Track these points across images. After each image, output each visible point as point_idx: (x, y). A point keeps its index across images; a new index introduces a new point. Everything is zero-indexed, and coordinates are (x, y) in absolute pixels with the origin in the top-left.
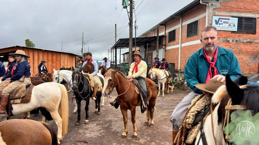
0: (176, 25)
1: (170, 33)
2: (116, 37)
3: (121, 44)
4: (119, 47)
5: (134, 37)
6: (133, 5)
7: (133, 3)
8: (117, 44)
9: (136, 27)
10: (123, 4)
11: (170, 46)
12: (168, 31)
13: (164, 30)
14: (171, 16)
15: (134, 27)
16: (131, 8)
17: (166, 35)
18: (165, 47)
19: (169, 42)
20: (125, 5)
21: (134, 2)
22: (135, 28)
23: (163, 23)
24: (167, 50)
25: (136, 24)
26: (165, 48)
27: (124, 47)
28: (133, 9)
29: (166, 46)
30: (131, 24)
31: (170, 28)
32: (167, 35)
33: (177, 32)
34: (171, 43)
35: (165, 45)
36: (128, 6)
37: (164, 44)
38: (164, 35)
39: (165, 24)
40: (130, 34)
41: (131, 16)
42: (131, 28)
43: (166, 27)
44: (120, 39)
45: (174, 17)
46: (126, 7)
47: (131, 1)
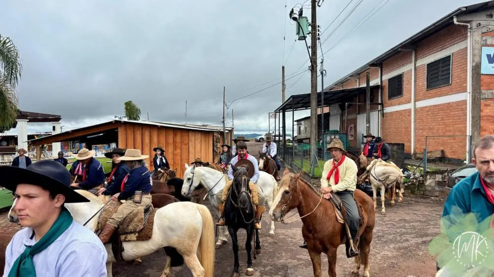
0: (403, 65)
1: (390, 80)
2: (283, 91)
3: (295, 104)
4: (291, 108)
6: (318, 33)
7: (317, 28)
8: (287, 105)
9: (324, 72)
10: (298, 33)
11: (391, 105)
12: (387, 77)
13: (380, 75)
14: (392, 49)
15: (319, 73)
16: (315, 39)
17: (384, 84)
18: (383, 107)
19: (390, 97)
20: (301, 34)
21: (319, 27)
22: (322, 73)
23: (376, 62)
24: (386, 113)
25: (322, 66)
26: (383, 110)
27: (299, 108)
28: (318, 41)
29: (385, 105)
30: (313, 69)
31: (391, 71)
32: (386, 84)
33: (405, 79)
34: (395, 100)
35: (382, 104)
36: (308, 36)
37: (380, 102)
38: (380, 84)
39: (380, 63)
40: (312, 87)
41: (314, 53)
42: (315, 75)
43: (383, 69)
44: (293, 97)
45: (399, 50)
46: (304, 38)
47: (314, 25)
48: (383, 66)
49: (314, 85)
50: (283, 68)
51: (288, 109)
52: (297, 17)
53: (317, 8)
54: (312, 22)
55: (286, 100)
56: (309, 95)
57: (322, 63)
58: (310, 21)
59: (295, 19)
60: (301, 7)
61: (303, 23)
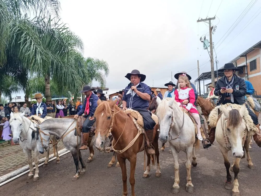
0: (256, 55)
1: (250, 63)
2: (198, 71)
3: (204, 77)
4: (202, 79)
5: (215, 70)
6: (213, 45)
7: (213, 44)
8: (200, 77)
9: (217, 62)
10: (204, 47)
11: (252, 74)
12: (249, 61)
13: (245, 61)
14: (250, 49)
15: (215, 62)
16: (212, 48)
17: (247, 65)
18: (248, 75)
19: (251, 70)
20: (205, 47)
21: (213, 43)
22: (216, 62)
23: (244, 54)
24: (249, 78)
25: (216, 59)
26: (248, 76)
27: (206, 79)
28: (213, 49)
29: (248, 74)
30: (212, 61)
31: (251, 58)
32: (249, 64)
33: (257, 62)
34: (253, 71)
35: (247, 74)
36: (208, 47)
37: (246, 73)
38: (246, 65)
40: (212, 69)
41: (212, 54)
42: (212, 63)
43: (247, 58)
44: (203, 74)
45: (253, 49)
46: (207, 48)
47: (211, 43)
48: (247, 56)
49: (212, 68)
50: (198, 61)
51: (201, 79)
52: (203, 40)
53: (212, 35)
54: (210, 41)
55: (200, 75)
56: (210, 72)
57: (216, 58)
58: (209, 41)
59: (202, 42)
60: (205, 36)
61: (206, 42)
